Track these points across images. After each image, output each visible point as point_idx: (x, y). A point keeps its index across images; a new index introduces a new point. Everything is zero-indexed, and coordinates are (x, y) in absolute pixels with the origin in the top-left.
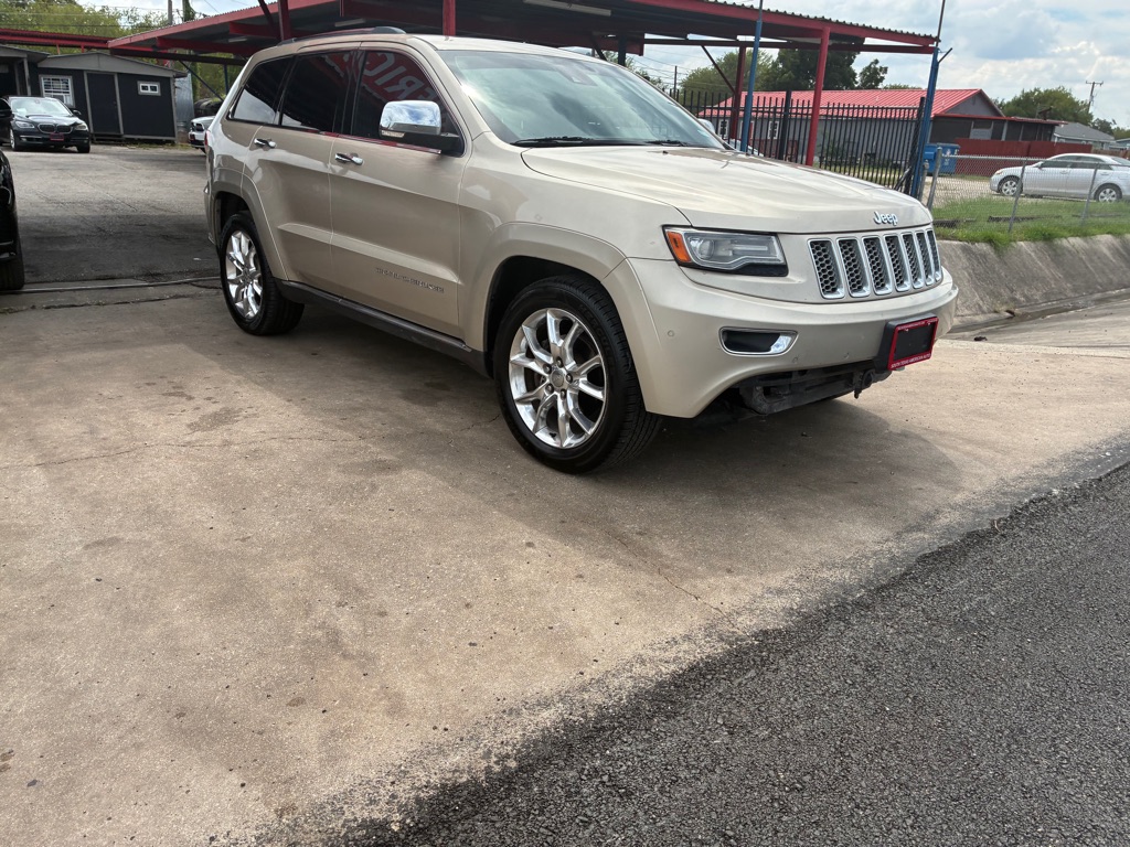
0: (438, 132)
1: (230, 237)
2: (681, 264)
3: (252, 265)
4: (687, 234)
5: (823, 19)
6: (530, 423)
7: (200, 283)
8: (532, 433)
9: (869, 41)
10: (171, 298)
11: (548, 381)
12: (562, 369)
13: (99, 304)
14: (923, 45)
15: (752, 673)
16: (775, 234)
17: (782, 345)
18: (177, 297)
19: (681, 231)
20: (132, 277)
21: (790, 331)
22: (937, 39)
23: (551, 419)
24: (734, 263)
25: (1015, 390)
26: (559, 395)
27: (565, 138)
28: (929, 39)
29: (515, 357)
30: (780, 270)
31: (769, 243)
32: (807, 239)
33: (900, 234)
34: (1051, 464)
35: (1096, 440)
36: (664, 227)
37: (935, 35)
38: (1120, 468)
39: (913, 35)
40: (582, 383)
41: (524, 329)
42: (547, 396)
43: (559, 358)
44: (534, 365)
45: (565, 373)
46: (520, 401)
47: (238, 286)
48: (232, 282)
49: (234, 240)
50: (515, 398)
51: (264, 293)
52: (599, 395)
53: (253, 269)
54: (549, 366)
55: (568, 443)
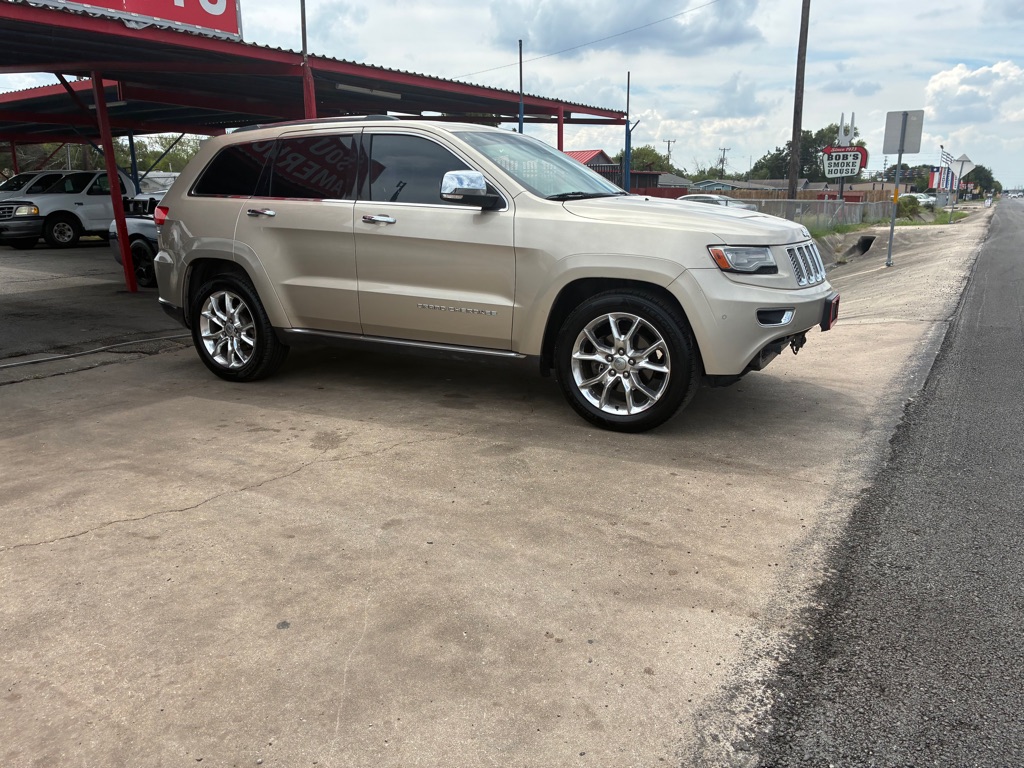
1: (208, 296)
2: (722, 270)
4: (725, 250)
6: (595, 403)
7: (117, 350)
8: (599, 410)
11: (610, 367)
12: (625, 357)
13: (37, 378)
14: (617, 118)
16: (767, 246)
17: (786, 318)
19: (721, 248)
20: (42, 352)
21: (791, 308)
22: (627, 114)
23: (616, 395)
24: (752, 267)
25: (824, 349)
26: (621, 376)
28: (622, 114)
29: (577, 355)
30: (772, 270)
31: (765, 253)
32: (785, 248)
35: (897, 370)
36: (708, 246)
40: (643, 364)
41: (586, 332)
42: (611, 379)
43: (621, 349)
44: (598, 357)
45: (627, 359)
46: (583, 387)
47: (216, 341)
48: (208, 338)
49: (213, 300)
50: (578, 385)
51: (257, 343)
52: (665, 369)
53: (237, 323)
54: (612, 356)
55: (636, 410)
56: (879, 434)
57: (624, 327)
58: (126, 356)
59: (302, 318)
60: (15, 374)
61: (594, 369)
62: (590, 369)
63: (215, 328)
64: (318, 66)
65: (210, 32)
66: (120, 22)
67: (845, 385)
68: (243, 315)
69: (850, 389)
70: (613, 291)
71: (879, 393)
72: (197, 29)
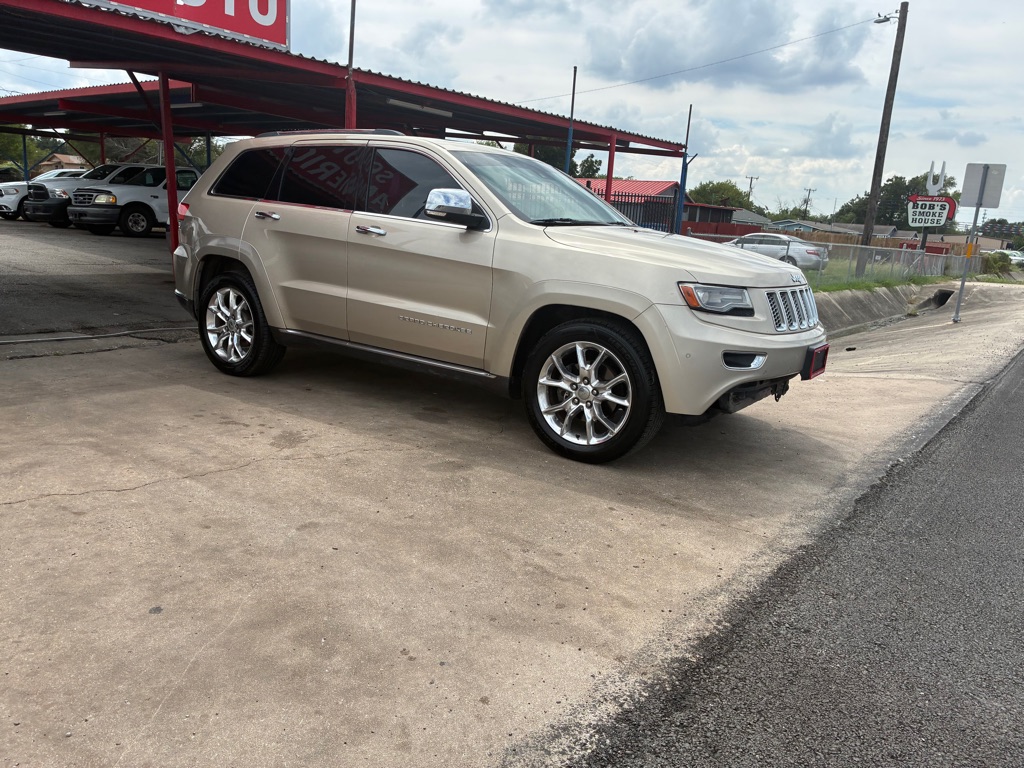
0: (469, 213)
1: (215, 292)
2: (692, 308)
3: (239, 316)
4: (696, 288)
5: (611, 128)
6: (557, 429)
7: (139, 335)
8: (560, 437)
9: (632, 145)
10: (120, 348)
11: (574, 396)
12: (589, 386)
13: (58, 355)
14: (675, 150)
15: (817, 568)
16: (745, 288)
17: (758, 362)
18: (124, 347)
19: (692, 286)
20: (70, 331)
21: (763, 353)
22: (685, 147)
23: (577, 424)
24: (725, 307)
26: (584, 405)
27: (561, 220)
28: (680, 146)
29: (543, 380)
30: (748, 312)
31: (742, 294)
32: (764, 292)
33: (789, 290)
34: (886, 444)
35: (901, 429)
36: (679, 283)
37: (684, 143)
38: (926, 445)
39: (669, 143)
40: (607, 395)
41: (554, 358)
42: (574, 407)
43: (586, 378)
44: (563, 385)
45: (591, 389)
46: (547, 412)
47: (219, 335)
48: (212, 331)
49: (219, 296)
50: (543, 410)
51: (255, 340)
52: (625, 403)
53: (239, 320)
54: (576, 384)
55: (594, 441)
56: (848, 492)
57: (590, 356)
58: (145, 342)
59: (296, 320)
60: (37, 349)
61: (559, 396)
62: (555, 396)
63: (219, 322)
64: (362, 80)
65: (257, 42)
66: (169, 26)
67: (838, 438)
68: (244, 312)
69: (841, 443)
70: (583, 320)
71: (869, 450)
72: (246, 38)
